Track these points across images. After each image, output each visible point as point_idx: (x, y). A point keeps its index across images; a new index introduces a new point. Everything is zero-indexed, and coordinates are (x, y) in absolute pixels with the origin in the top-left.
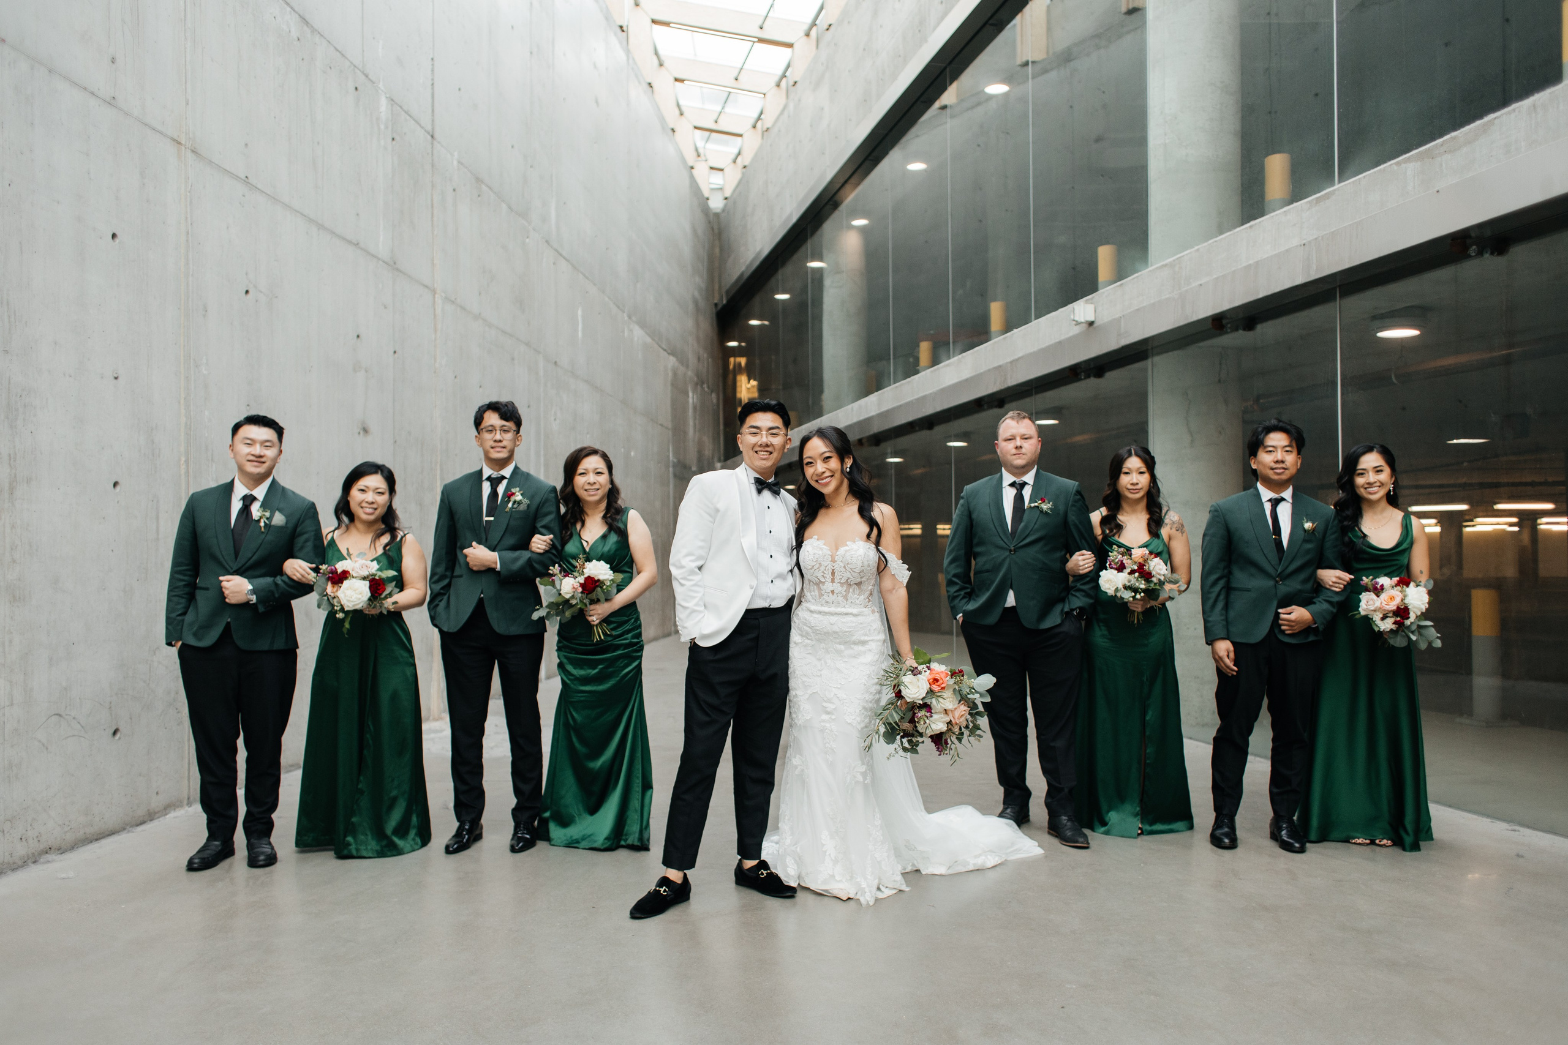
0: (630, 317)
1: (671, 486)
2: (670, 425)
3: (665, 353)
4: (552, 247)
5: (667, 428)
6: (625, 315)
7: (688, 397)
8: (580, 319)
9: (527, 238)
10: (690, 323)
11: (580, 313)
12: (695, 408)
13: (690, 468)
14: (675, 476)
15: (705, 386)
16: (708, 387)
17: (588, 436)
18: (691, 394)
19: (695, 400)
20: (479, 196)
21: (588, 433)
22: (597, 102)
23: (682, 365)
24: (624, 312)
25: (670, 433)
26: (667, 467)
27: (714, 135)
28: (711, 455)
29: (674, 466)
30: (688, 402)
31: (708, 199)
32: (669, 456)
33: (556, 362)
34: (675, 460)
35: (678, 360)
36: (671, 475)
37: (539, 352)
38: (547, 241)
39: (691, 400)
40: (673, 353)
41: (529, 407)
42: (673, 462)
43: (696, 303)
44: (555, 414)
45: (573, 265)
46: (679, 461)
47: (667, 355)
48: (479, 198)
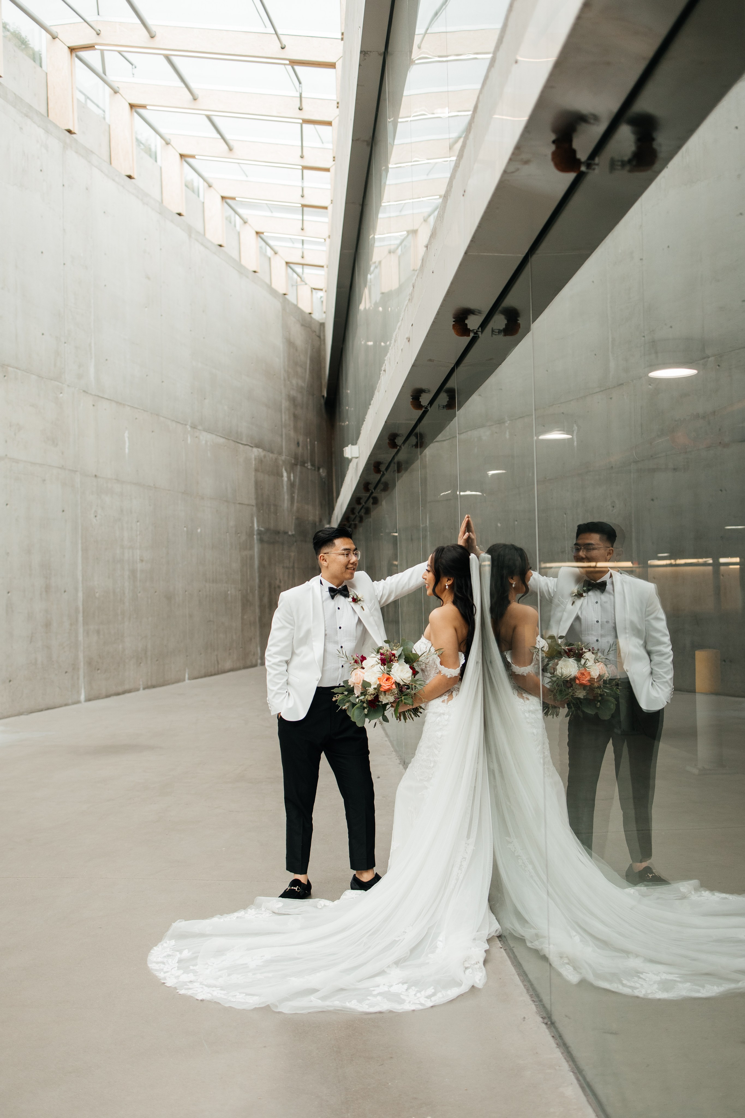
0: (194, 427)
1: (256, 550)
2: (253, 502)
3: (247, 447)
4: (91, 394)
5: (253, 506)
6: (188, 427)
7: (282, 476)
8: (127, 439)
9: (61, 393)
10: (285, 417)
11: (126, 434)
12: (292, 485)
13: (286, 533)
14: (261, 541)
15: (309, 465)
16: (313, 465)
17: (138, 524)
18: (285, 474)
19: (292, 478)
20: (5, 376)
21: (138, 522)
22: (149, 278)
23: (272, 452)
24: (186, 425)
25: (255, 509)
26: (250, 535)
27: (305, 266)
28: (317, 520)
29: (260, 533)
30: (282, 481)
31: (310, 314)
32: (252, 527)
33: (96, 476)
34: (262, 529)
35: (264, 450)
36: (256, 541)
37: (76, 471)
38: (84, 391)
39: (285, 479)
40: (257, 446)
41: (63, 511)
42: (258, 530)
43: (293, 400)
44: (96, 512)
45: (117, 403)
46: (268, 530)
47: (250, 448)
48: (6, 378)
